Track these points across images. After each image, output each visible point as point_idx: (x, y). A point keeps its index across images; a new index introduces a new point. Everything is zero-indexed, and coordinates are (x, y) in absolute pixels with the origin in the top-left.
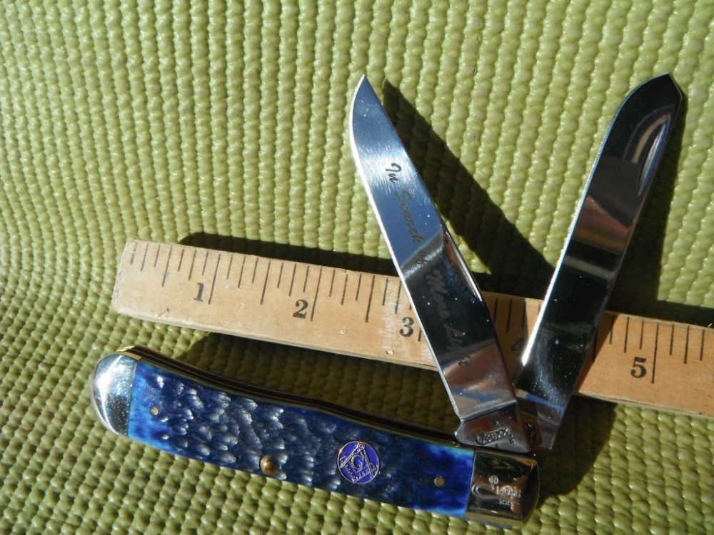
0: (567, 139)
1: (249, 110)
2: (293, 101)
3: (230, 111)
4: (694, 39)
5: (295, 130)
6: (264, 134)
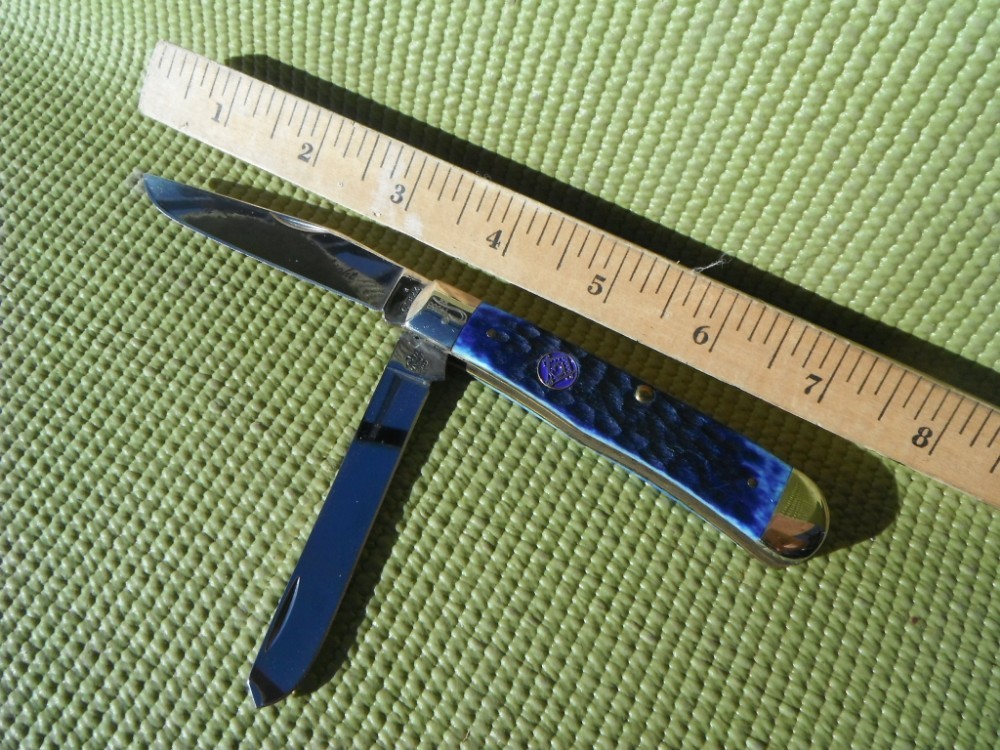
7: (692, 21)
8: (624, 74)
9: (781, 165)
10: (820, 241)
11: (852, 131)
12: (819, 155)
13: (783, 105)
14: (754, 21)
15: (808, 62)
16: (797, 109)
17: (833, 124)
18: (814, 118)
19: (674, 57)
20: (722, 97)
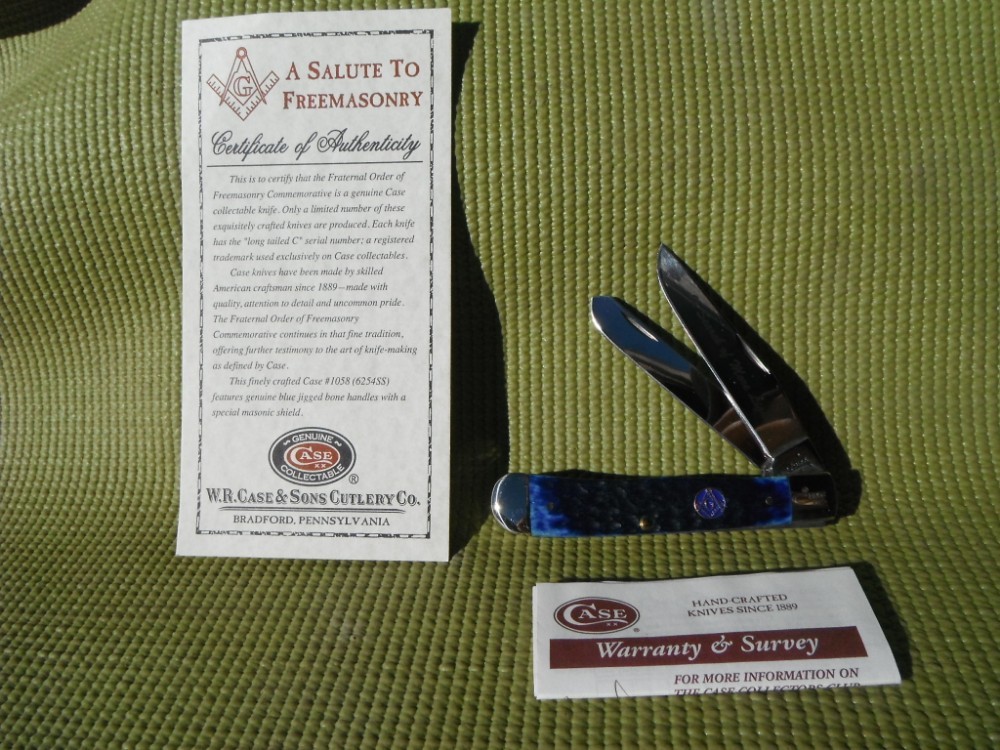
0: (765, 302)
1: (545, 314)
2: (576, 303)
3: (531, 316)
4: (831, 228)
5: (578, 323)
6: (556, 328)
7: (823, 277)
8: (792, 325)
9: (917, 336)
10: (967, 373)
11: (949, 297)
12: (937, 320)
13: (901, 301)
14: (861, 262)
15: (904, 271)
16: (910, 299)
17: (936, 298)
18: (923, 299)
19: (820, 302)
20: (860, 312)
